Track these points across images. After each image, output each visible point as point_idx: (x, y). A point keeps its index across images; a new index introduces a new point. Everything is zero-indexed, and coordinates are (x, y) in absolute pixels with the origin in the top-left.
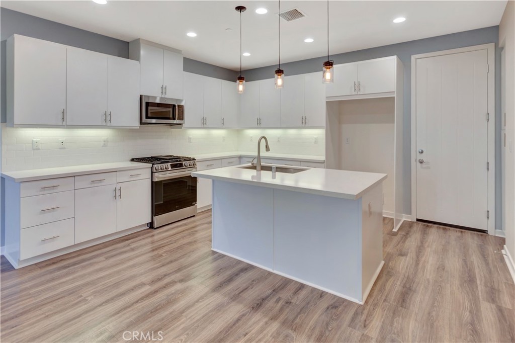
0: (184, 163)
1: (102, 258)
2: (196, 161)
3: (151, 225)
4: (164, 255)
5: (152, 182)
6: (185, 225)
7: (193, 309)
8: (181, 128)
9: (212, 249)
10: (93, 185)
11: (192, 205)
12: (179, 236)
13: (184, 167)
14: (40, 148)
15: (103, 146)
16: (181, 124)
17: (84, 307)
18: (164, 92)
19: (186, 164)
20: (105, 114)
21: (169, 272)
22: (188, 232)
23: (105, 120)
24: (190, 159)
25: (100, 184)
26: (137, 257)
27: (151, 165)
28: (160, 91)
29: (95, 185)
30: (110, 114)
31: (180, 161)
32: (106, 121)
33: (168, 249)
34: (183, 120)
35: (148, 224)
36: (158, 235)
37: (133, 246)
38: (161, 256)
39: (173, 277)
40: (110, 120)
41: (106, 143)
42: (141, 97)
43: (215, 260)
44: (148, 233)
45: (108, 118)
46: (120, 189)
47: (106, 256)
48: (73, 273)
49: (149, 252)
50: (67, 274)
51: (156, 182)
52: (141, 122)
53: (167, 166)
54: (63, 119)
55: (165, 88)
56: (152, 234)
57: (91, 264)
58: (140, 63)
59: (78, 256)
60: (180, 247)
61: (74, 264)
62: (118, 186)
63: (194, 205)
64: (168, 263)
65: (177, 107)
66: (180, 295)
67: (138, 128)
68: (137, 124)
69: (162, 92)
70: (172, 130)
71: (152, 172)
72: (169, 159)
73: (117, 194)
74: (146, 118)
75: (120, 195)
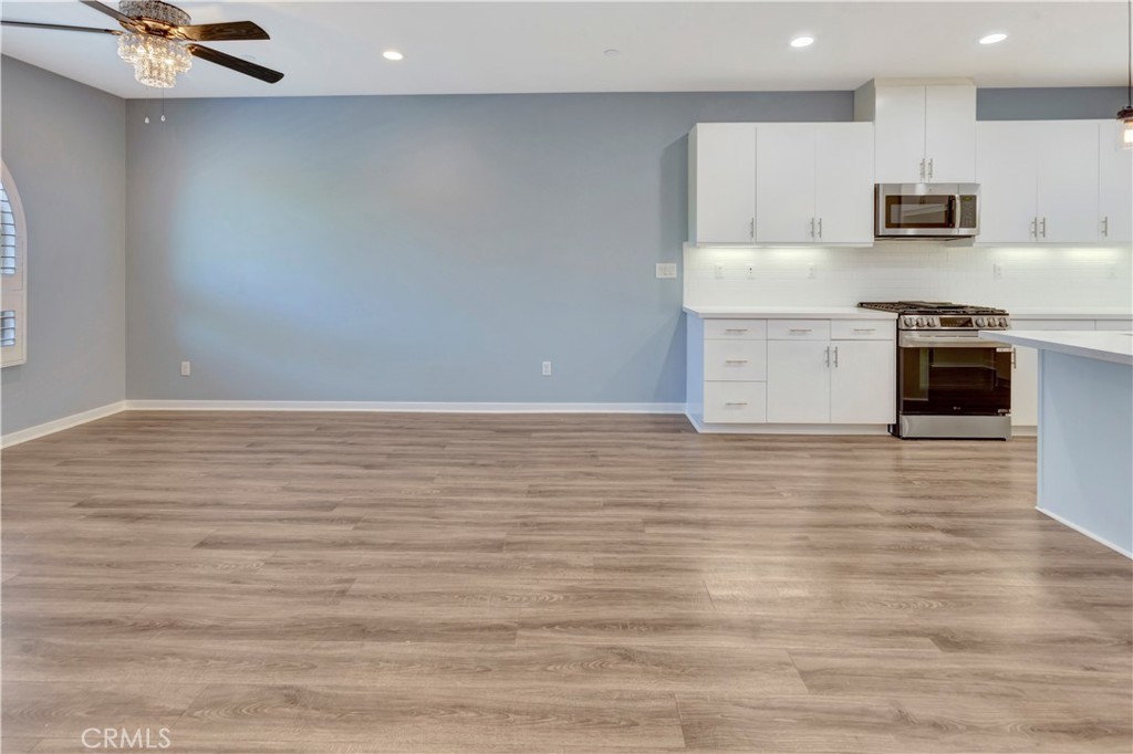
0: (974, 318)
1: (805, 454)
2: (1010, 317)
3: (895, 430)
4: (916, 483)
5: (898, 348)
6: (976, 449)
7: (965, 578)
8: (971, 245)
9: (1037, 508)
10: (791, 337)
11: (998, 414)
12: (956, 464)
13: (975, 327)
14: (725, 276)
15: (808, 278)
16: (969, 236)
17: (778, 501)
18: (927, 172)
19: (980, 321)
20: (812, 223)
21: (922, 510)
22: (981, 463)
23: (812, 232)
24: (992, 313)
25: (804, 337)
27: (895, 315)
28: (918, 170)
29: (797, 337)
30: (820, 223)
31: (965, 313)
32: (813, 234)
33: (927, 477)
34: (974, 226)
35: (889, 425)
36: (909, 451)
37: (857, 453)
38: (910, 482)
39: (929, 520)
40: (820, 233)
41: (813, 272)
42: (877, 188)
43: (1043, 528)
44: (888, 442)
45: (817, 230)
46: (836, 352)
47: (812, 453)
48: (765, 459)
49: (888, 470)
50: (756, 458)
51: (907, 350)
52: (877, 236)
53: (930, 321)
54: (752, 233)
55: (930, 164)
56: (897, 445)
57: (790, 457)
58: (874, 125)
59: (771, 441)
60: (956, 482)
61: (766, 449)
62: (834, 345)
63: (1004, 414)
64: (922, 497)
65: (958, 202)
66: (939, 549)
67: (871, 245)
68: (868, 238)
69: (923, 174)
70: (950, 249)
71: (898, 330)
72: (938, 308)
73: (831, 359)
74: (887, 227)
75: (836, 362)
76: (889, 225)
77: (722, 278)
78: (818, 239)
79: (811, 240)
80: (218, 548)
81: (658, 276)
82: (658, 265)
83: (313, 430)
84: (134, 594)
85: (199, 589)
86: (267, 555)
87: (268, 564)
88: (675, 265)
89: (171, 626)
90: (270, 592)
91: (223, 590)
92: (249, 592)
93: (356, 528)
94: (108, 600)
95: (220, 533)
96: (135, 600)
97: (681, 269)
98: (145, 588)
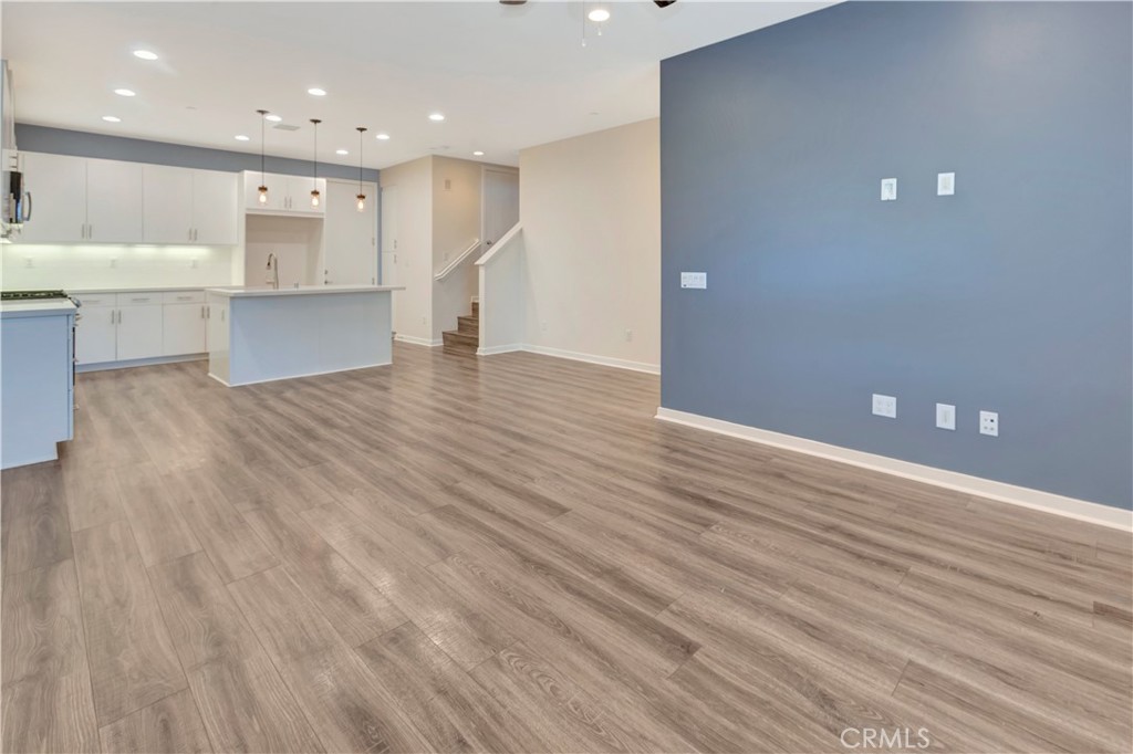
80: (555, 503)
84: (614, 489)
85: (579, 478)
86: (528, 485)
87: (532, 479)
89: (598, 466)
90: (544, 463)
91: (566, 473)
92: (554, 467)
93: (457, 482)
94: (629, 490)
95: (545, 517)
96: (614, 484)
98: (608, 490)
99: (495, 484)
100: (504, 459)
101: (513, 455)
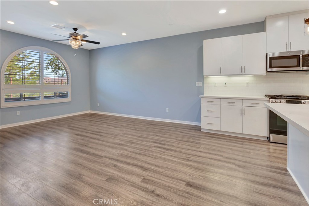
3: (269, 139)
10: (229, 104)
14: (217, 85)
15: (246, 86)
18: (289, 48)
20: (241, 68)
23: (241, 71)
25: (233, 105)
26: (238, 147)
27: (268, 99)
28: (285, 47)
29: (230, 105)
30: (244, 68)
35: (267, 137)
41: (248, 85)
42: (267, 55)
45: (243, 70)
46: (244, 110)
54: (220, 72)
55: (290, 44)
57: (219, 140)
58: (266, 33)
59: (220, 136)
61: (215, 137)
62: (243, 108)
67: (265, 75)
68: (264, 72)
72: (287, 97)
73: (242, 112)
74: (270, 68)
75: (244, 113)
76: (271, 67)
77: (216, 86)
78: (244, 74)
79: (241, 73)
81: (196, 86)
82: (197, 82)
83: (114, 119)
88: (202, 82)
97: (203, 83)
99: (91, 137)
100: (88, 143)
101: (86, 144)
